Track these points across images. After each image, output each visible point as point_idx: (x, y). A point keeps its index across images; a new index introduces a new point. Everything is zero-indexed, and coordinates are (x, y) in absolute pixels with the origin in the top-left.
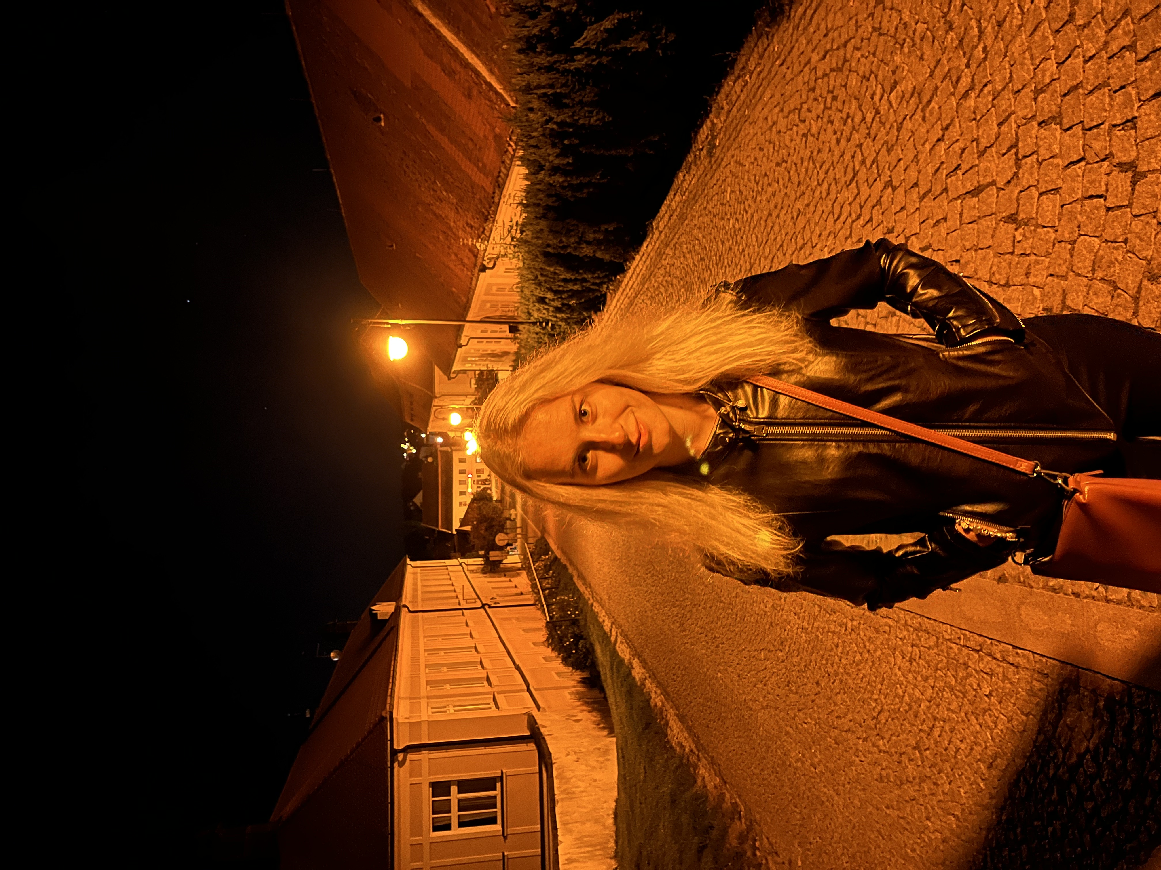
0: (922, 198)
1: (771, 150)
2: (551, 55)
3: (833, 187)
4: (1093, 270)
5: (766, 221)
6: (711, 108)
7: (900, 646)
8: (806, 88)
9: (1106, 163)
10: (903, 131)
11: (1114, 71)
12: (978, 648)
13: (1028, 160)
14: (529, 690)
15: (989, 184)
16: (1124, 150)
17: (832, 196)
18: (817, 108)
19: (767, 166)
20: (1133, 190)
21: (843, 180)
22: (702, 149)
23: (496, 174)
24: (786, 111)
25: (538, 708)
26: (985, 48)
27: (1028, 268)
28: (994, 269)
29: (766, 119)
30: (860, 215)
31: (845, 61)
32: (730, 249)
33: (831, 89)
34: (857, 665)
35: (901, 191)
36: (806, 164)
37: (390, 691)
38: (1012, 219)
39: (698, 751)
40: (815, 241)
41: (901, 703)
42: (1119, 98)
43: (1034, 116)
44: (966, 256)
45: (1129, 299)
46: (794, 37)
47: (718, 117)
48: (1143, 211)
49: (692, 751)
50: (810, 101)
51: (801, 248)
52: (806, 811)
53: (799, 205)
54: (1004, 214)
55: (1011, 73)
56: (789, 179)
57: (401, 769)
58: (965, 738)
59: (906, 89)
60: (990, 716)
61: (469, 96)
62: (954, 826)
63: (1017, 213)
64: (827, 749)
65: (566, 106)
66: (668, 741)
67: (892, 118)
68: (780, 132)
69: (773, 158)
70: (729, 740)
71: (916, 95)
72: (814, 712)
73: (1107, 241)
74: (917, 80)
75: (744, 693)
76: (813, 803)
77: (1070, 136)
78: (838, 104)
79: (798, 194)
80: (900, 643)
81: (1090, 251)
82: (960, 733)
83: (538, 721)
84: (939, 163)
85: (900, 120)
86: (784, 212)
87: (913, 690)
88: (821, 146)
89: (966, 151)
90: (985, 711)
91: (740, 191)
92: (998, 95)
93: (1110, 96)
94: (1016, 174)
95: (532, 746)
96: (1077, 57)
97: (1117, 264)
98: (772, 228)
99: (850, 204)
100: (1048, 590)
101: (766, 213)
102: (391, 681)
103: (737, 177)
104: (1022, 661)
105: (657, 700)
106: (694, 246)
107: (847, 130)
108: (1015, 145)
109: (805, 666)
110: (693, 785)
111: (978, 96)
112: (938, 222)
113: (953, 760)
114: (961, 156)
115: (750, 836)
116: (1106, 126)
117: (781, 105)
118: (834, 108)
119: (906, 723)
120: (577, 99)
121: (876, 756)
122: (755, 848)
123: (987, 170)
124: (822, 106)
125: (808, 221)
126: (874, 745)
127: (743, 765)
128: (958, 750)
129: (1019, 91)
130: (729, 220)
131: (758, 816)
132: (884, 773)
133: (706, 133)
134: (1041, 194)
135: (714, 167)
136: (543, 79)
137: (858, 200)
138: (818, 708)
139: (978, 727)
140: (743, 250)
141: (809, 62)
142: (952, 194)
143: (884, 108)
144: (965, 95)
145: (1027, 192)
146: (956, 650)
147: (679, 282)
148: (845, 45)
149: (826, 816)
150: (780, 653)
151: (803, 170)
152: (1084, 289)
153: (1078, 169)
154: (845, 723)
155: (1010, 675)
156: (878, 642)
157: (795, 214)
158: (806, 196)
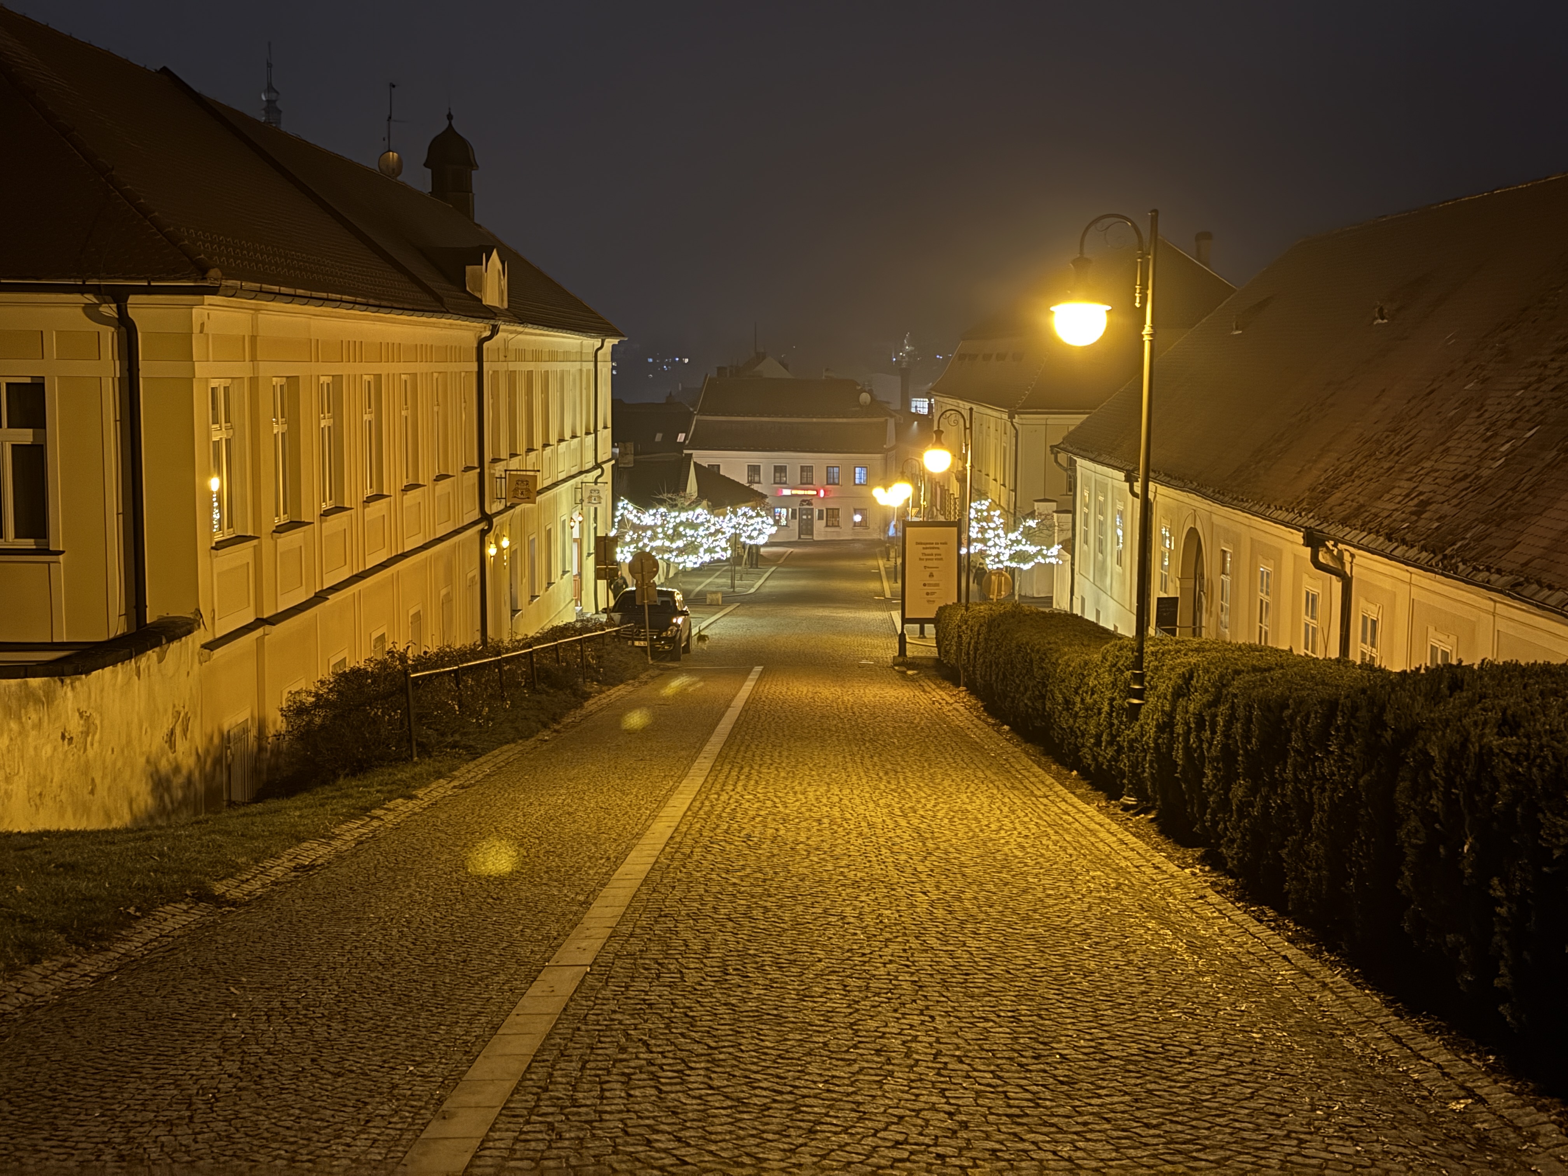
14: (259, 623)
23: (1546, 578)
25: (211, 646)
37: (276, 288)
83: (175, 645)
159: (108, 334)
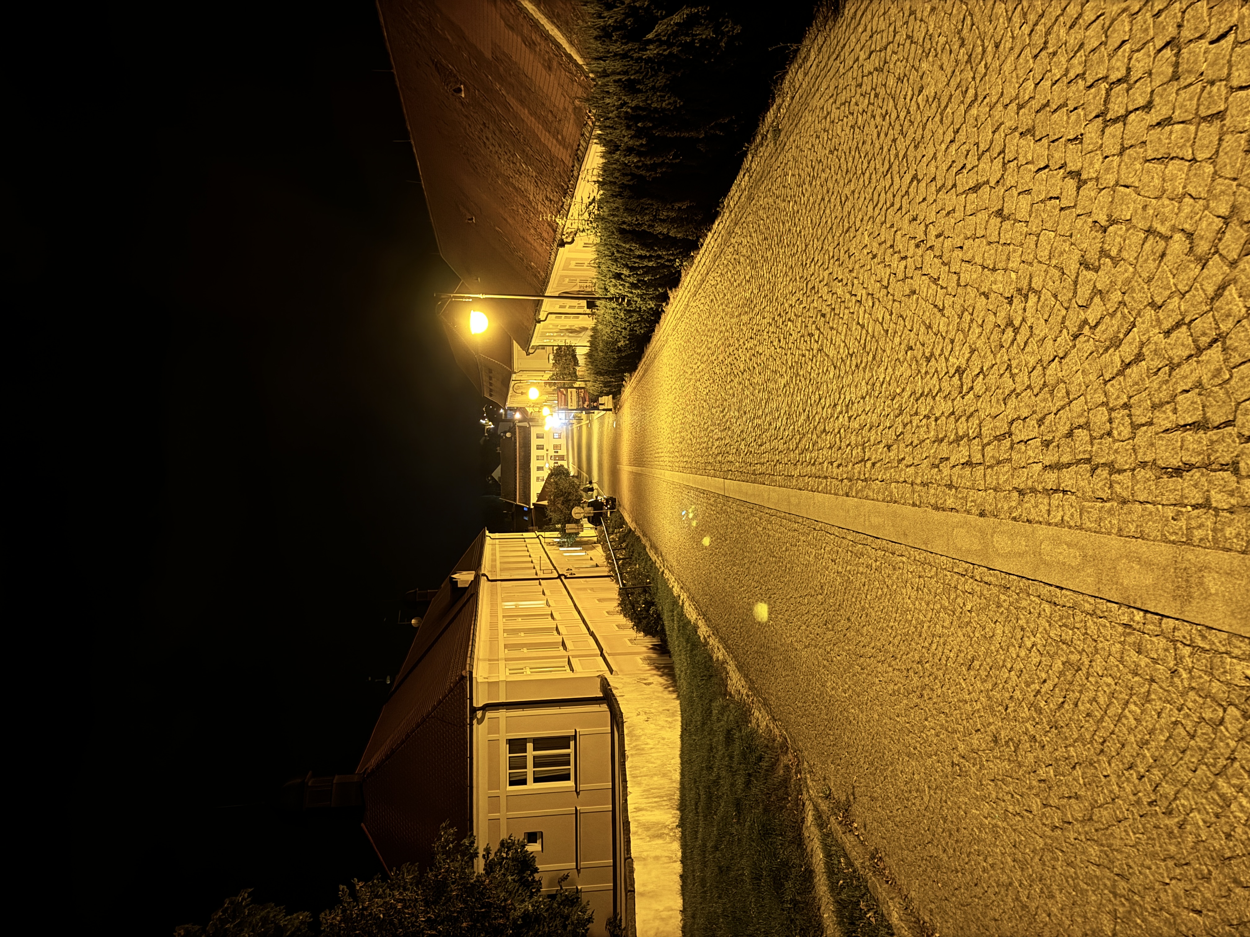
0: (938, 191)
1: (826, 138)
2: (626, 44)
3: (874, 176)
4: (1050, 258)
5: (819, 205)
6: (777, 93)
7: (910, 578)
8: (854, 83)
9: (1062, 171)
10: (926, 131)
11: (1071, 94)
12: (964, 573)
13: (1011, 164)
14: (602, 655)
15: (984, 183)
16: (1073, 161)
17: (873, 185)
18: (863, 103)
19: (822, 153)
20: (1078, 194)
21: (881, 170)
22: (768, 132)
23: (575, 147)
24: (838, 103)
25: (611, 671)
26: (986, 65)
27: (1008, 255)
28: (986, 255)
29: (823, 108)
30: (893, 203)
31: (885, 62)
32: (790, 230)
33: (874, 86)
34: (879, 599)
35: (923, 184)
36: (853, 153)
37: (469, 652)
38: (999, 213)
39: (753, 695)
40: (858, 224)
41: (910, 626)
42: (1073, 117)
43: (1017, 128)
44: (968, 243)
45: (1071, 283)
46: (847, 34)
48: (1082, 212)
49: (748, 697)
50: (858, 96)
51: (847, 231)
52: (837, 732)
53: (847, 191)
54: (995, 209)
55: (1002, 89)
56: (840, 166)
57: (480, 726)
58: (952, 648)
59: (930, 93)
60: (971, 627)
61: (550, 68)
62: (944, 722)
63: (1002, 209)
64: (855, 675)
65: (640, 91)
66: (728, 690)
67: (919, 118)
68: (833, 121)
69: (827, 146)
71: (937, 100)
72: (846, 645)
73: (1059, 235)
74: (937, 87)
75: (791, 636)
76: (843, 724)
77: (1039, 146)
78: (879, 101)
79: (846, 181)
80: (910, 576)
81: (1049, 243)
82: (950, 644)
83: (611, 684)
84: (951, 161)
85: (924, 121)
86: (834, 197)
87: (918, 614)
88: (865, 138)
89: (970, 153)
90: (967, 623)
91: (799, 175)
92: (993, 107)
93: (1067, 115)
94: (1003, 175)
95: (604, 707)
96: (1047, 80)
97: (1065, 254)
98: (824, 211)
99: (886, 192)
100: (1012, 520)
101: (820, 197)
102: (471, 643)
103: (797, 161)
104: (993, 579)
105: (720, 654)
106: (759, 226)
107: (886, 124)
108: (1003, 151)
109: (839, 606)
110: (748, 725)
111: (980, 106)
112: (949, 213)
113: (944, 668)
114: (966, 157)
116: (1063, 139)
117: (834, 97)
118: (876, 104)
119: (912, 643)
120: (650, 85)
121: (891, 674)
123: (984, 170)
124: (866, 101)
125: (854, 206)
126: (890, 666)
127: (789, 701)
128: (948, 658)
129: (1007, 105)
130: (789, 202)
131: (801, 744)
132: (896, 688)
133: (772, 117)
134: (1019, 194)
135: (779, 149)
136: (618, 65)
137: (892, 189)
138: (849, 640)
139: (962, 637)
140: (800, 232)
141: (858, 59)
142: (960, 189)
143: (913, 108)
144: (971, 105)
145: (1010, 191)
146: (949, 577)
147: (746, 260)
148: (886, 48)
149: (852, 732)
150: (820, 597)
151: (851, 159)
152: (1043, 274)
153: (1043, 174)
154: (869, 651)
155: (985, 592)
156: (894, 577)
157: (843, 199)
158: (852, 183)
159: (489, 714)
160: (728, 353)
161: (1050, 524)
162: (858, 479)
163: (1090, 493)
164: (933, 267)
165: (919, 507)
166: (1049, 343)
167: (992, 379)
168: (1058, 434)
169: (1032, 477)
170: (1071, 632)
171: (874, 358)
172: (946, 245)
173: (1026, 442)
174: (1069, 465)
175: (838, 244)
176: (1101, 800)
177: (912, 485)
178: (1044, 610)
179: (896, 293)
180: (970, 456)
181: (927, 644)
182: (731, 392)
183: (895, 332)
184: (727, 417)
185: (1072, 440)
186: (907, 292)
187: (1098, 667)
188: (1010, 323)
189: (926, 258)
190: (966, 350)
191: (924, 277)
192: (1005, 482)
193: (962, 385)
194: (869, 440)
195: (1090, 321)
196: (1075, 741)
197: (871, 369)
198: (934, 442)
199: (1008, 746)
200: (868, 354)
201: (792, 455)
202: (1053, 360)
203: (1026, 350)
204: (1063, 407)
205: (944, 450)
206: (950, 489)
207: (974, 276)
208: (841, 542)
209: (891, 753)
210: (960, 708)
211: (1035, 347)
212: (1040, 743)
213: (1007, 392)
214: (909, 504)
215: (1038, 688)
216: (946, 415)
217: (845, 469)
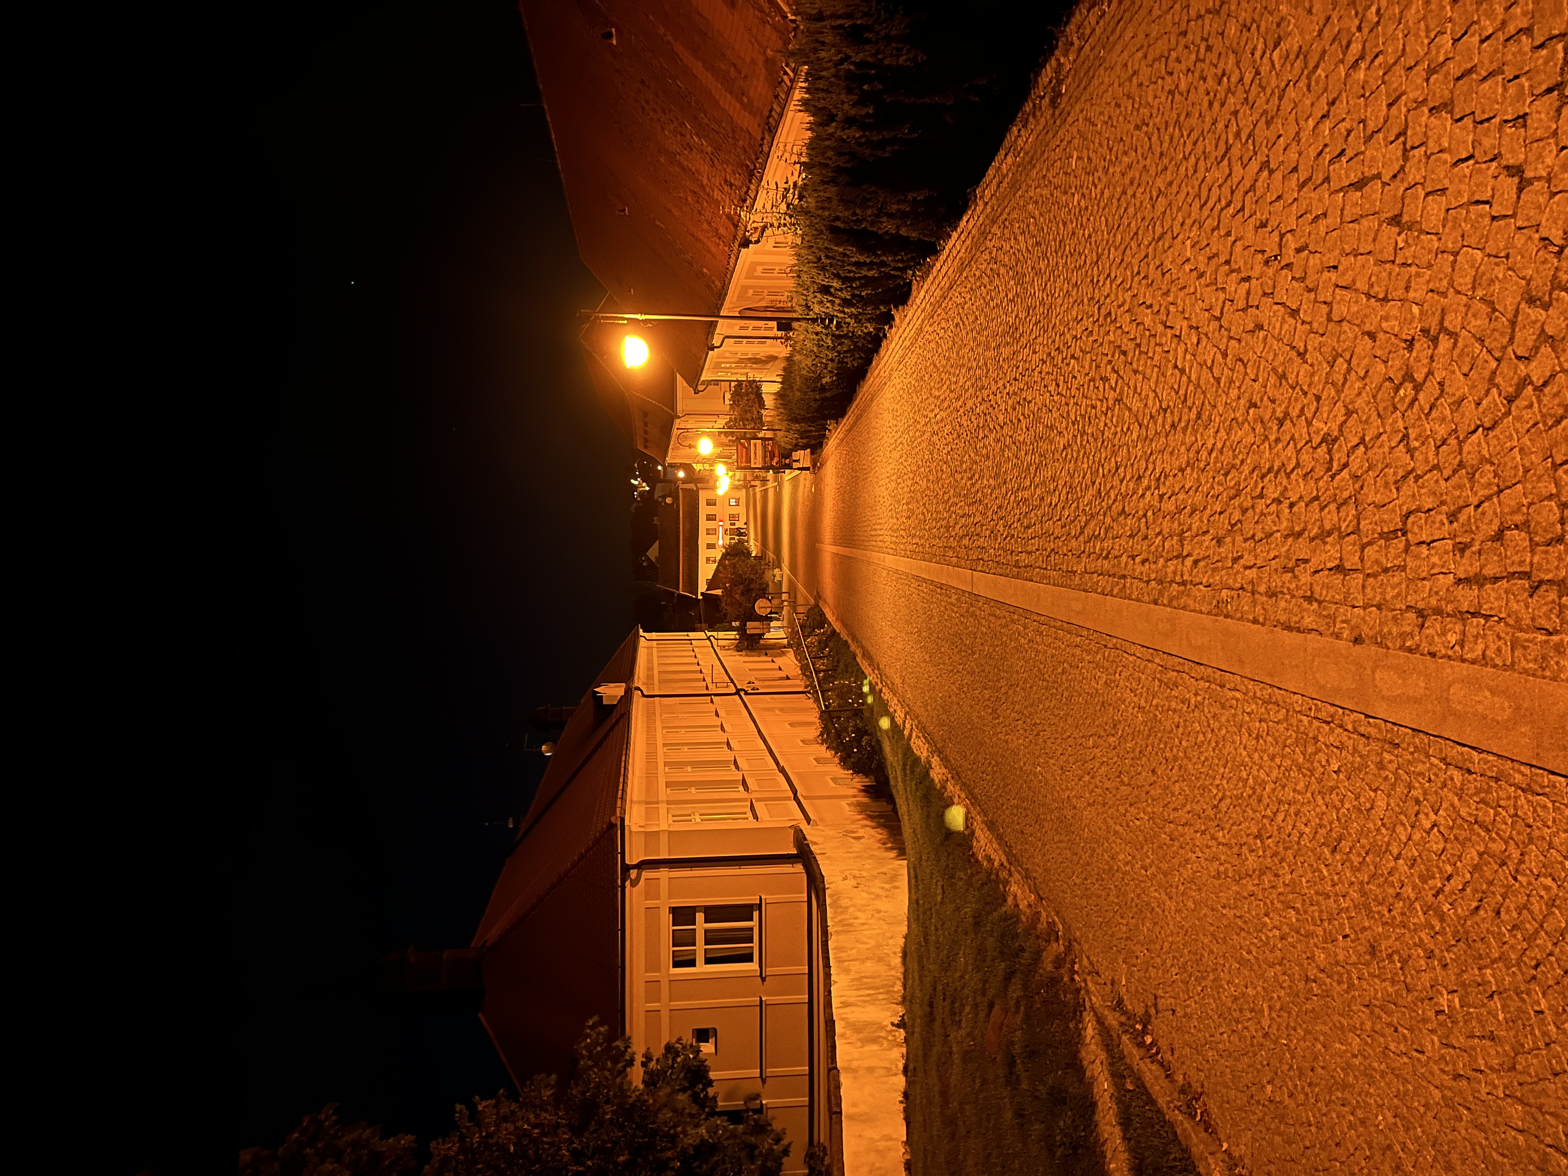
0: (1302, 186)
1: (1130, 108)
3: (1201, 163)
4: (1474, 288)
5: (1119, 200)
6: (1057, 42)
7: (1247, 722)
8: (1175, 30)
9: (1494, 164)
10: (1285, 99)
11: (1510, 57)
12: (1329, 719)
13: (1416, 152)
14: (796, 798)
15: (1374, 177)
16: (1513, 151)
18: (1188, 59)
19: (1123, 128)
20: (1519, 197)
21: (1214, 154)
22: (1044, 97)
23: (766, 113)
24: (1150, 57)
25: (808, 820)
26: (1378, 10)
27: (1409, 281)
28: (1373, 279)
29: (1126, 65)
30: (1231, 202)
32: (1074, 233)
33: (1205, 36)
34: (1199, 747)
35: (1278, 175)
36: (1171, 129)
38: (1395, 220)
39: (1010, 864)
40: (1177, 229)
41: (1244, 786)
42: (1512, 89)
43: (1425, 100)
44: (1345, 262)
45: (1506, 323)
47: (1066, 55)
48: (1526, 224)
49: (1002, 865)
50: (1180, 49)
51: (1159, 239)
52: (1133, 921)
53: (1160, 183)
54: (1389, 215)
55: (1404, 45)
56: (1150, 148)
57: (634, 889)
58: (1309, 821)
59: (1291, 47)
60: (1337, 795)
62: (1294, 920)
63: (1401, 215)
64: (1160, 847)
65: (868, 41)
66: (973, 854)
67: (1274, 83)
68: (1141, 84)
69: (1131, 119)
70: (1048, 847)
71: (1301, 57)
72: (1148, 805)
73: (1489, 255)
74: (1304, 38)
75: (1067, 789)
76: (1141, 911)
77: (1460, 128)
78: (1213, 57)
79: (1159, 168)
80: (1247, 718)
81: (1473, 266)
82: (1305, 815)
83: (808, 837)
84: (1322, 144)
85: (1282, 86)
86: (1141, 190)
87: (1258, 771)
88: (1190, 109)
89: (1352, 134)
90: (1332, 789)
91: (1089, 159)
92: (1389, 70)
93: (1504, 85)
94: (1402, 168)
95: (799, 868)
96: (1473, 35)
97: (1497, 283)
98: (1126, 210)
99: (1220, 187)
100: (1405, 651)
101: (1119, 189)
102: (621, 780)
103: (1086, 139)
104: (1373, 731)
106: (1028, 226)
107: (1221, 91)
108: (1403, 133)
109: (1140, 752)
110: (1001, 905)
111: (1368, 68)
112: (1317, 217)
113: (1296, 847)
114: (1346, 140)
115: (1068, 959)
116: (1497, 121)
117: (1145, 49)
118: (1207, 61)
119: (1248, 809)
120: (883, 33)
121: (1214, 849)
122: (1073, 972)
123: (1373, 159)
124: (1193, 56)
125: (1170, 205)
126: (1213, 838)
127: (1063, 875)
128: (1301, 834)
129: (1411, 68)
130: (1073, 195)
131: (1078, 933)
132: (1222, 869)
133: (1050, 75)
134: (1427, 194)
135: (1058, 123)
137: (1229, 182)
138: (1153, 800)
139: (1324, 807)
140: (1090, 236)
142: (1334, 185)
143: (1265, 69)
144: (1355, 65)
145: (1413, 190)
146: (1306, 723)
147: (1008, 272)
149: (1155, 924)
150: (1111, 739)
151: (1167, 137)
152: (1463, 310)
153: (1466, 168)
154: (1182, 815)
155: (1361, 747)
156: (1223, 719)
157: (1155, 194)
158: (1169, 172)
159: (646, 874)
160: (980, 399)
161: (1463, 661)
162: (1172, 581)
163: (1528, 621)
164: (1291, 292)
165: (1263, 625)
166: (1468, 406)
167: (1376, 453)
168: (1479, 537)
169: (1437, 593)
170: (1492, 811)
171: (1199, 416)
172: (1311, 262)
173: (1429, 544)
174: (1496, 579)
175: (1147, 256)
176: (1529, 1044)
177: (1253, 594)
178: (1452, 779)
179: (1233, 328)
180: (1341, 559)
181: (1269, 812)
182: (984, 452)
183: (1231, 381)
184: (977, 486)
185: (1502, 545)
186: (1251, 326)
187: (1533, 863)
188: (1408, 376)
189: (1280, 279)
190: (1340, 410)
191: (1276, 307)
192: (1395, 597)
193: (1331, 459)
194: (1189, 529)
195: (1534, 379)
196: (1493, 962)
197: (1195, 431)
198: (1286, 537)
199: (1392, 962)
200: (1190, 409)
201: (1074, 543)
202: (1475, 431)
203: (1434, 414)
204: (1489, 498)
205: (1302, 548)
206: (1310, 603)
207: (1354, 308)
208: (1145, 667)
209: (1212, 957)
210: (1318, 903)
211: (1448, 412)
212: (1440, 961)
213: (1401, 473)
214: (1248, 621)
215: (1439, 885)
216: (1306, 499)
217: (1153, 566)
